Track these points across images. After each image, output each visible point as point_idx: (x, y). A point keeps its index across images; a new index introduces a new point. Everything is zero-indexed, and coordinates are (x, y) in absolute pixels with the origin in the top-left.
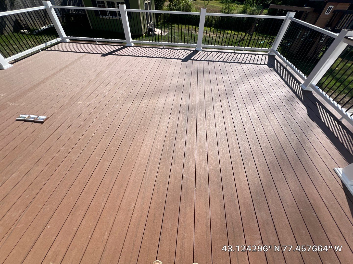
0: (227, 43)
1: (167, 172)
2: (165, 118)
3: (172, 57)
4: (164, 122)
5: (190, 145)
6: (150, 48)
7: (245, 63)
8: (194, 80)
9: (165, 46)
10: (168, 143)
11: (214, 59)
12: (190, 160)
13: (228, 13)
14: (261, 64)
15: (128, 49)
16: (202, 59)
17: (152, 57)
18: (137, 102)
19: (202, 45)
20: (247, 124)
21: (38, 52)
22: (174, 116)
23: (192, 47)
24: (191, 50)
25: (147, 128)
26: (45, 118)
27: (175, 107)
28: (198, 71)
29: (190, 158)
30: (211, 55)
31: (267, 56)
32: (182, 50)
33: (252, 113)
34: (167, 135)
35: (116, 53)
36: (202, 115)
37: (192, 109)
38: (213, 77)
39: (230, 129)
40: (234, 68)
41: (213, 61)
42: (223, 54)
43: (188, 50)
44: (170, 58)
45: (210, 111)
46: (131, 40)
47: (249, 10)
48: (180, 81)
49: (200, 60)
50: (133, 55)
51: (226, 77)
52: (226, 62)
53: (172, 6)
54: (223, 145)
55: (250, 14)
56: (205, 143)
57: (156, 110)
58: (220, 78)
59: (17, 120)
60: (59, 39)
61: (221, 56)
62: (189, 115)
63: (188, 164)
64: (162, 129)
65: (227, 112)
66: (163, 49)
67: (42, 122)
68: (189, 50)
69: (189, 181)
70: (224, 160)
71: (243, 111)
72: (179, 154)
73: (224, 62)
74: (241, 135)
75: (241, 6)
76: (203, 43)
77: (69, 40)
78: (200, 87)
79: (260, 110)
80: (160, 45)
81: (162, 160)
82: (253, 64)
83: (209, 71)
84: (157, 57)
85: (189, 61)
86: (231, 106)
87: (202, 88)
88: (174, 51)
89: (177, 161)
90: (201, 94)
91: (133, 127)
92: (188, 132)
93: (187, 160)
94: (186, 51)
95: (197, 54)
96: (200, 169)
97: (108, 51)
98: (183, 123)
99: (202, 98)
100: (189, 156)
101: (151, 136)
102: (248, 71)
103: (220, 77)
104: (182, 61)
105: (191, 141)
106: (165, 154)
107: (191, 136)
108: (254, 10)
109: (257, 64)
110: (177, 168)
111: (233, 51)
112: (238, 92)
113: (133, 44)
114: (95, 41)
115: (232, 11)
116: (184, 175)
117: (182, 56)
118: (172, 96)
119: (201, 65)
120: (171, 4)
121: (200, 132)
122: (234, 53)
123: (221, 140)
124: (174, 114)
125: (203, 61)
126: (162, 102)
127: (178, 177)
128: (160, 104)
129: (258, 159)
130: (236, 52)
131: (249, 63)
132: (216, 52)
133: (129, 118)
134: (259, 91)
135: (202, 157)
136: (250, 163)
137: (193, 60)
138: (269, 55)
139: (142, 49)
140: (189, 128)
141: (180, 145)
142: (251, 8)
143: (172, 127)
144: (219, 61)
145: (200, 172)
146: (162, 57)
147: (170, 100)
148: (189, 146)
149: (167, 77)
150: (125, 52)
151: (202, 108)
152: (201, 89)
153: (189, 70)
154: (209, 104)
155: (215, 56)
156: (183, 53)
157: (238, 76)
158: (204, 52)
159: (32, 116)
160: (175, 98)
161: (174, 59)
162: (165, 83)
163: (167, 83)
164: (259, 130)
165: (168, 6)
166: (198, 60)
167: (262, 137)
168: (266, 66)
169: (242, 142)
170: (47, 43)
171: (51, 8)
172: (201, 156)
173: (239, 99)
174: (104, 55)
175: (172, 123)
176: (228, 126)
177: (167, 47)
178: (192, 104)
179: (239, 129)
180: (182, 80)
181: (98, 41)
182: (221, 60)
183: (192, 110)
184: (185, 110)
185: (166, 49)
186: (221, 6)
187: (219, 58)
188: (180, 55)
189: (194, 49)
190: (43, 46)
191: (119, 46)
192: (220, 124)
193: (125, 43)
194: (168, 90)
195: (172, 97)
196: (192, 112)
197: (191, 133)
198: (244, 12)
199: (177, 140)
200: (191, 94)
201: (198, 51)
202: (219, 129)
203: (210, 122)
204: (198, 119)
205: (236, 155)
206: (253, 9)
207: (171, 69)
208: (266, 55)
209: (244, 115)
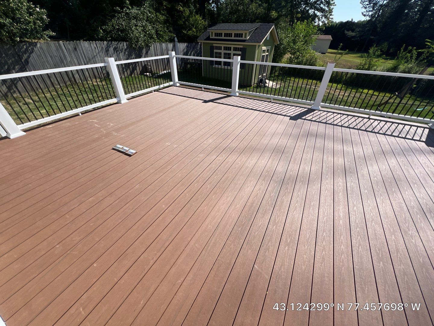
0: (359, 105)
1: (234, 252)
2: (250, 182)
3: (278, 113)
4: (248, 187)
5: (275, 227)
6: (255, 99)
7: (384, 134)
8: (301, 144)
9: (273, 99)
10: (246, 215)
11: (335, 123)
12: (269, 246)
13: (368, 69)
14: (412, 139)
15: (231, 99)
16: (318, 120)
17: (255, 110)
18: (223, 156)
19: (321, 103)
20: (373, 224)
21: (151, 92)
22: (263, 182)
23: (308, 105)
24: (305, 108)
25: (226, 188)
26: (134, 152)
27: (267, 171)
28: (309, 134)
29: (270, 244)
30: (332, 116)
31: (427, 131)
32: (293, 106)
33: (385, 207)
34: (248, 204)
35: (218, 101)
36: (301, 191)
37: (289, 179)
38: (329, 144)
39: (341, 221)
40: (364, 138)
41: (334, 125)
42: (350, 117)
43: (301, 107)
44: (276, 114)
45: (314, 189)
46: (237, 90)
47: (402, 67)
48: (282, 142)
49: (315, 121)
50: (235, 105)
51: (348, 148)
52: (353, 128)
53: (293, 58)
54: (324, 242)
55: (404, 72)
56: (296, 231)
57: (243, 169)
58: (340, 147)
59: (113, 149)
60: (171, 83)
61: (347, 120)
62: (284, 186)
63: (265, 252)
64: (243, 195)
65: (341, 197)
66: (270, 103)
67: (130, 156)
68: (303, 107)
69: (261, 277)
70: (321, 266)
71: (369, 202)
72: (256, 233)
73: (350, 128)
74: (359, 237)
75: (390, 62)
76: (322, 102)
77: (179, 85)
78: (307, 154)
79: (401, 207)
80: (268, 98)
81: (232, 233)
82: (398, 137)
83: (324, 137)
84: (261, 110)
85: (299, 120)
86: (349, 188)
87: (309, 156)
88: (283, 107)
89: (252, 242)
90: (306, 163)
91: (211, 182)
92: (276, 208)
93: (265, 246)
94: (298, 108)
95: (313, 113)
96: (281, 265)
97: (211, 98)
98: (272, 195)
99: (306, 168)
100: (269, 241)
101: (229, 199)
102: (387, 146)
103: (338, 147)
104: (290, 119)
105: (277, 221)
106: (239, 228)
107: (279, 214)
108: (411, 68)
109: (405, 138)
110: (249, 251)
111: (367, 116)
112: (365, 172)
113: (237, 94)
114: (201, 88)
115: (375, 67)
116: (255, 266)
117: (292, 113)
118: (266, 157)
119: (314, 127)
120: (293, 56)
121: (293, 212)
122: (369, 118)
123: (323, 234)
124: (264, 180)
125: (319, 122)
126: (252, 161)
127: (247, 266)
128: (249, 163)
129: (385, 287)
130: (371, 117)
131: (391, 135)
132: (340, 114)
133: (210, 172)
134: (403, 178)
135: (288, 250)
136: (368, 288)
137: (305, 119)
138: (430, 129)
139: (246, 100)
140: (278, 203)
141: (261, 222)
142: (406, 64)
143: (257, 196)
144: (342, 126)
145: (280, 270)
146: (267, 111)
147: (263, 162)
148: (273, 227)
149: (266, 135)
150: (227, 101)
151: (303, 180)
152: (307, 156)
153: (296, 131)
154: (315, 179)
155: (338, 119)
156: (294, 110)
157: (368, 150)
158: (322, 112)
159: (125, 148)
160: (270, 160)
161: (280, 115)
162: (262, 140)
163: (265, 141)
164: (393, 237)
165: (288, 59)
166: (312, 121)
167: (398, 251)
168: (424, 144)
169: (359, 248)
170: (161, 85)
171: (174, 57)
172: (287, 248)
173: (365, 183)
174: (205, 102)
175: (258, 191)
176: (340, 216)
177: (276, 101)
178: (291, 172)
179: (357, 226)
180: (283, 141)
181: (204, 88)
182: (346, 125)
183: (289, 181)
184: (280, 178)
185: (273, 103)
186: (359, 61)
187: (343, 122)
188: (289, 112)
189: (310, 107)
190: (157, 87)
191: (223, 95)
192: (326, 211)
193: (230, 92)
194: (263, 151)
195: (267, 159)
196: (288, 184)
197: (280, 211)
198: (394, 69)
199: (259, 214)
200: (292, 160)
201: (314, 110)
202: (324, 217)
203: (311, 203)
204: (295, 194)
205: (343, 266)
206: (410, 66)
207: (274, 126)
208: (425, 128)
209: (370, 208)
